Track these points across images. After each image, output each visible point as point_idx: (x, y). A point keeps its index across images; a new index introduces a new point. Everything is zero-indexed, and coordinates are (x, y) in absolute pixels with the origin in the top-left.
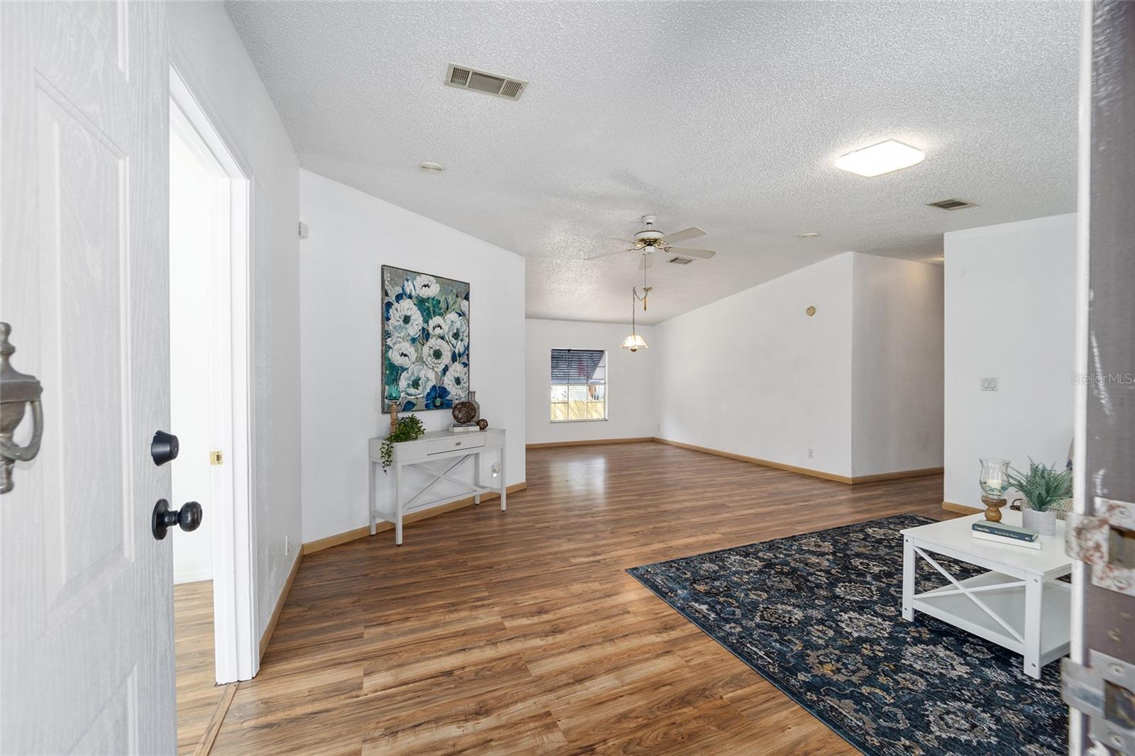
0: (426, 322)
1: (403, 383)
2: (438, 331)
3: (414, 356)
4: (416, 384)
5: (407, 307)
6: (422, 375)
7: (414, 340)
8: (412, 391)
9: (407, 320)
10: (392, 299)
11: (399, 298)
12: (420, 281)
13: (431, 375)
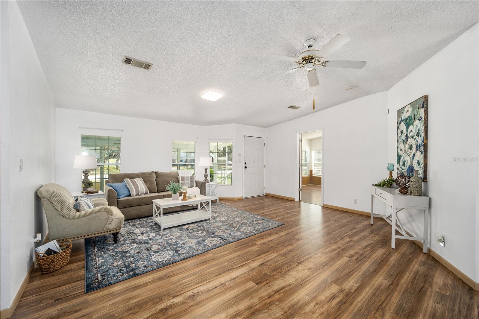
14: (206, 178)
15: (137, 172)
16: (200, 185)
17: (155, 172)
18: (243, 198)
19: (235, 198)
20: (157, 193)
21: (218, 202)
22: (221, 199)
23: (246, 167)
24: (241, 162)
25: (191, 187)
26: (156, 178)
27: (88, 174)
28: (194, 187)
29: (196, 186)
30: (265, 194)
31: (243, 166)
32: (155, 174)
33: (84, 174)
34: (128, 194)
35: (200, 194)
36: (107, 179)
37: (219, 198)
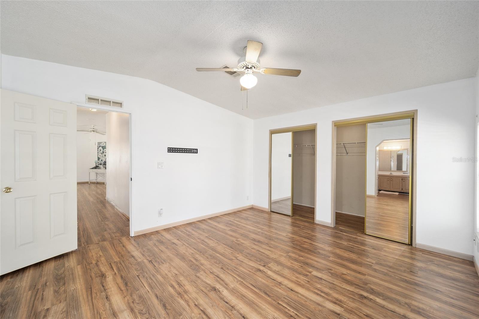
0: (103, 150)
1: (100, 160)
2: (105, 151)
3: (101, 156)
4: (102, 161)
5: (101, 148)
6: (103, 159)
7: (101, 153)
8: (101, 162)
9: (100, 150)
10: (98, 147)
11: (99, 147)
12: (102, 143)
13: (104, 159)
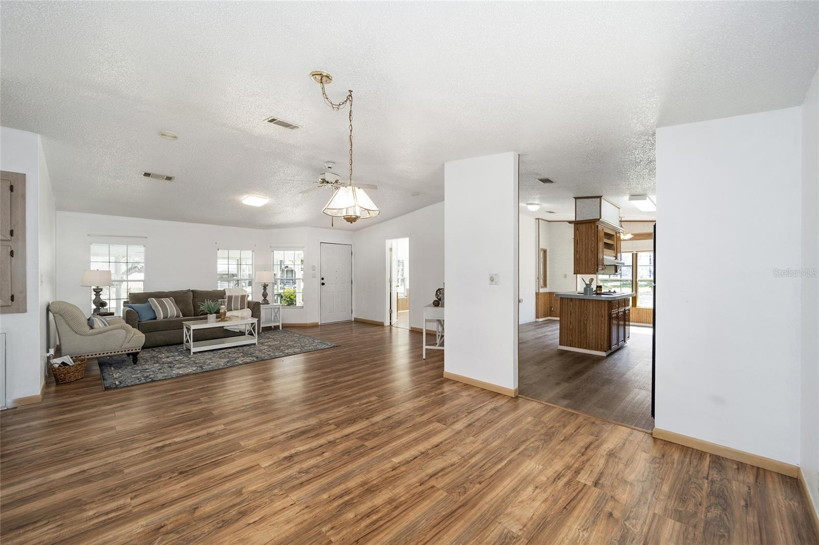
14: (265, 298)
15: (167, 291)
16: (252, 306)
17: (192, 291)
18: (320, 324)
19: (306, 324)
20: (194, 316)
21: (281, 329)
22: (285, 326)
23: (323, 284)
24: (315, 277)
25: (241, 309)
26: (193, 298)
27: (100, 293)
28: (244, 308)
29: (248, 308)
30: (353, 320)
31: (319, 282)
32: (191, 294)
33: (95, 293)
34: (153, 317)
35: (252, 316)
36: (126, 300)
37: (282, 324)
